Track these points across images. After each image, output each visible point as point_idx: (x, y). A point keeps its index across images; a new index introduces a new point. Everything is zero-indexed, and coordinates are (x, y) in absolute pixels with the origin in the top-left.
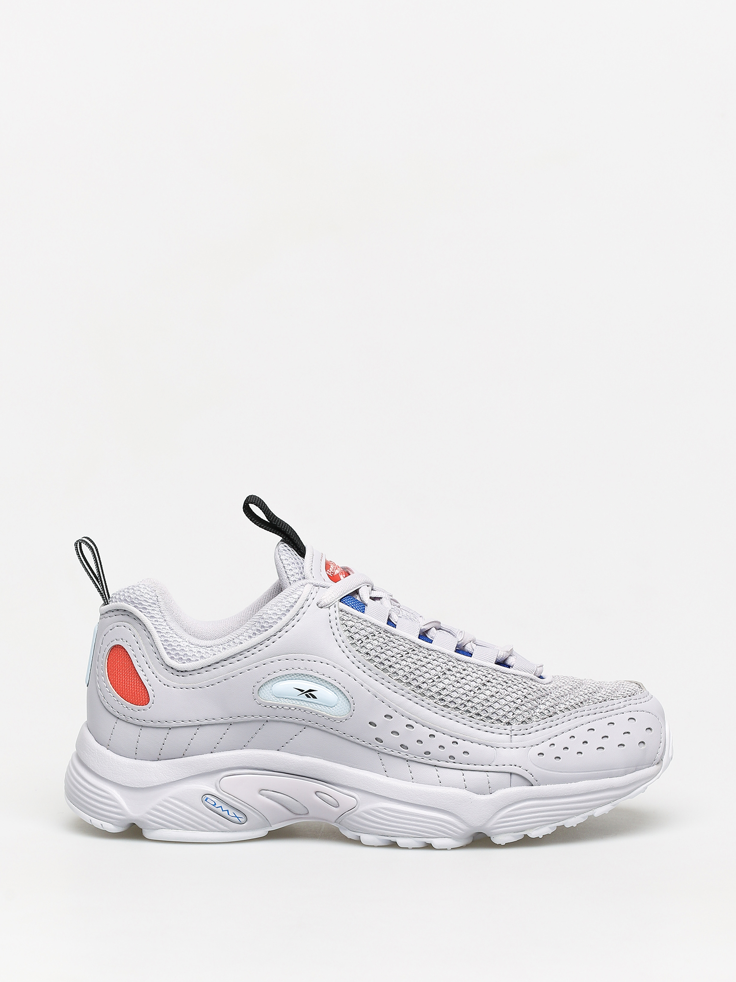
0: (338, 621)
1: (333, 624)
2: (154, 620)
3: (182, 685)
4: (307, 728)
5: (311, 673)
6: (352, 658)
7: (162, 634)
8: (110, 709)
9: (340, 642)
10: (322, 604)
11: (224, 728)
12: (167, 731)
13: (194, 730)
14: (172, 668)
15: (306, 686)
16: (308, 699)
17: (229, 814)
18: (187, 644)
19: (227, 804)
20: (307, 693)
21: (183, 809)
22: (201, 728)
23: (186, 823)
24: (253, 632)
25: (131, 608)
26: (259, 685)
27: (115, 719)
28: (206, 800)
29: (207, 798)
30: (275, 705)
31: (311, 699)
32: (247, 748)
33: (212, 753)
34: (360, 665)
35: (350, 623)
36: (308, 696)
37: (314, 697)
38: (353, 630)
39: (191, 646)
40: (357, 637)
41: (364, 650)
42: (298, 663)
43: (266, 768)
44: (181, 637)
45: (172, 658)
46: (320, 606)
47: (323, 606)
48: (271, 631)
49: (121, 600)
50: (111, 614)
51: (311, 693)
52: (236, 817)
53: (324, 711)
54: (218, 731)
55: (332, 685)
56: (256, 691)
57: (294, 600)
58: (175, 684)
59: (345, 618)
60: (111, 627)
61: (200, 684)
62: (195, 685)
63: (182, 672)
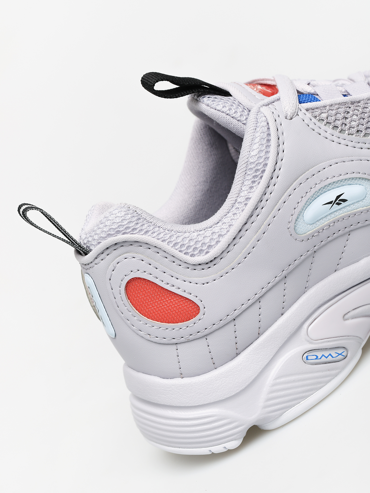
0: (314, 120)
1: (312, 126)
2: (150, 233)
3: (220, 273)
4: (352, 234)
5: (329, 181)
6: (350, 144)
7: (167, 241)
8: (164, 341)
9: (330, 137)
10: (289, 115)
11: (281, 286)
12: (232, 324)
13: (257, 305)
14: (199, 264)
15: (331, 196)
16: (341, 206)
17: (333, 357)
18: (196, 234)
19: (326, 349)
20: (337, 201)
21: (294, 381)
22: (262, 300)
23: (303, 392)
24: (251, 181)
25: (120, 237)
26: (292, 225)
27: (174, 347)
28: (307, 359)
29: (307, 357)
30: (315, 232)
31: (343, 204)
32: (309, 288)
33: (282, 314)
34: (360, 145)
35: (324, 116)
36: (339, 204)
37: (344, 201)
38: (331, 119)
39: (201, 233)
40: (338, 123)
41: (354, 130)
42: (312, 181)
43: (337, 293)
44: (185, 232)
45: (192, 255)
46: (289, 117)
47: (291, 116)
48: (269, 169)
49: (104, 238)
50: (102, 256)
51: (341, 198)
52: (339, 354)
53: (359, 207)
54: (277, 292)
55: (353, 179)
56: (293, 232)
57: (266, 128)
58: (213, 277)
59: (317, 113)
60: (111, 268)
61: (236, 261)
62: (232, 265)
63: (211, 261)
